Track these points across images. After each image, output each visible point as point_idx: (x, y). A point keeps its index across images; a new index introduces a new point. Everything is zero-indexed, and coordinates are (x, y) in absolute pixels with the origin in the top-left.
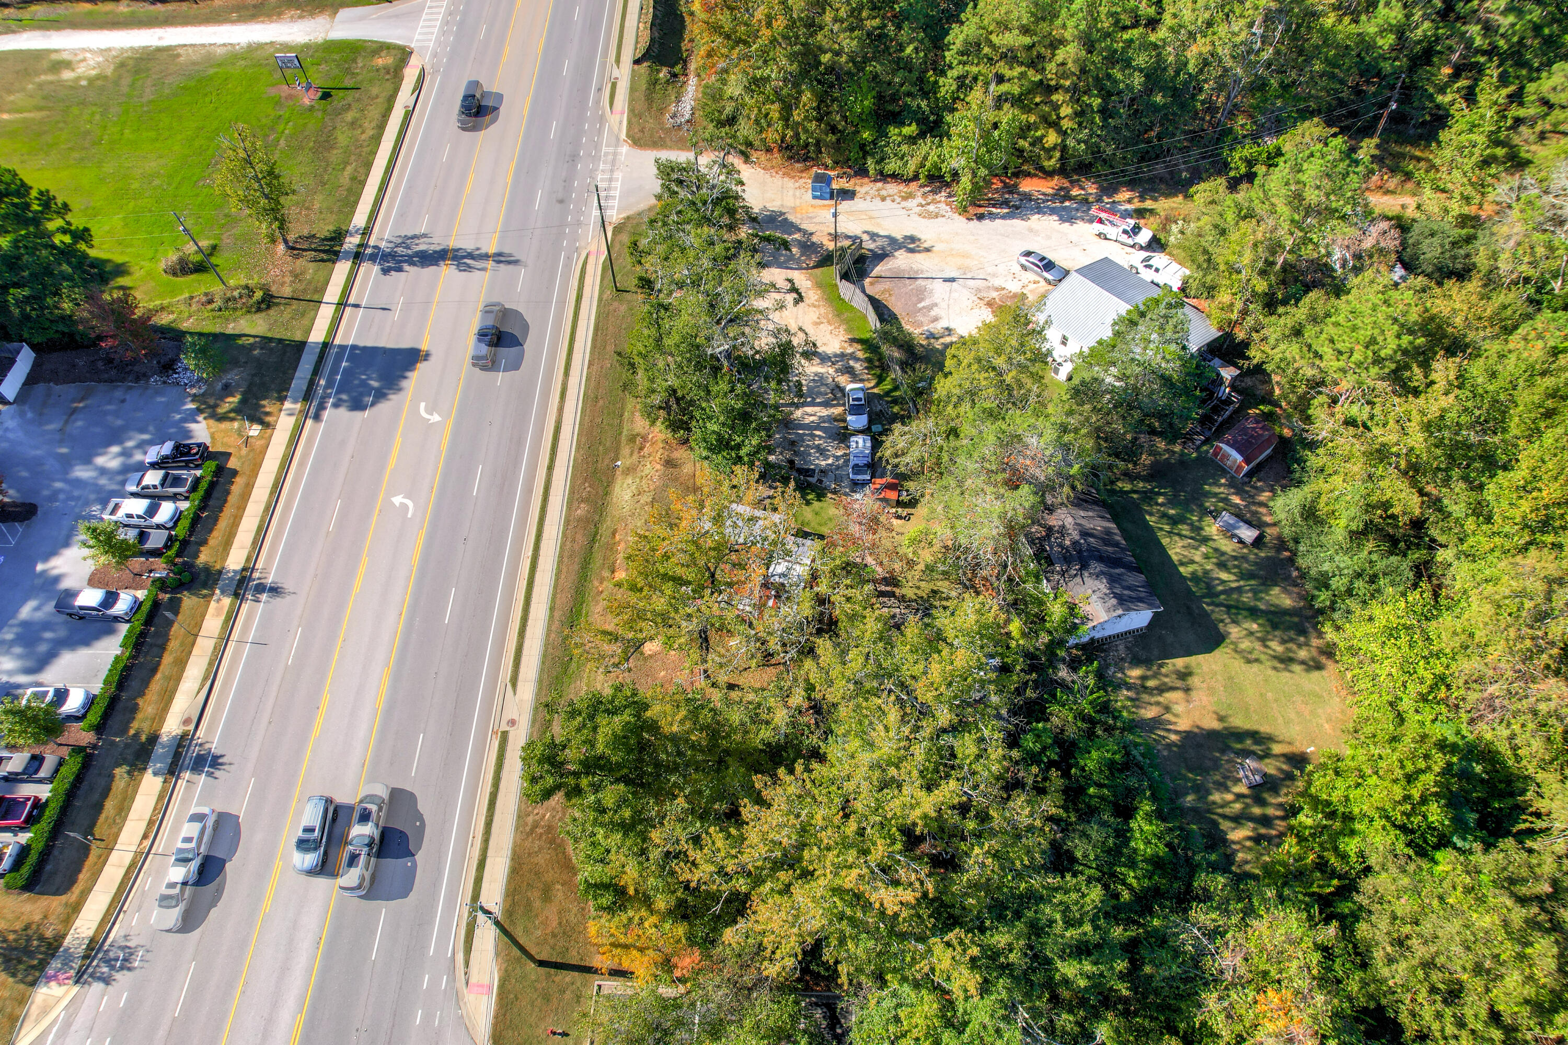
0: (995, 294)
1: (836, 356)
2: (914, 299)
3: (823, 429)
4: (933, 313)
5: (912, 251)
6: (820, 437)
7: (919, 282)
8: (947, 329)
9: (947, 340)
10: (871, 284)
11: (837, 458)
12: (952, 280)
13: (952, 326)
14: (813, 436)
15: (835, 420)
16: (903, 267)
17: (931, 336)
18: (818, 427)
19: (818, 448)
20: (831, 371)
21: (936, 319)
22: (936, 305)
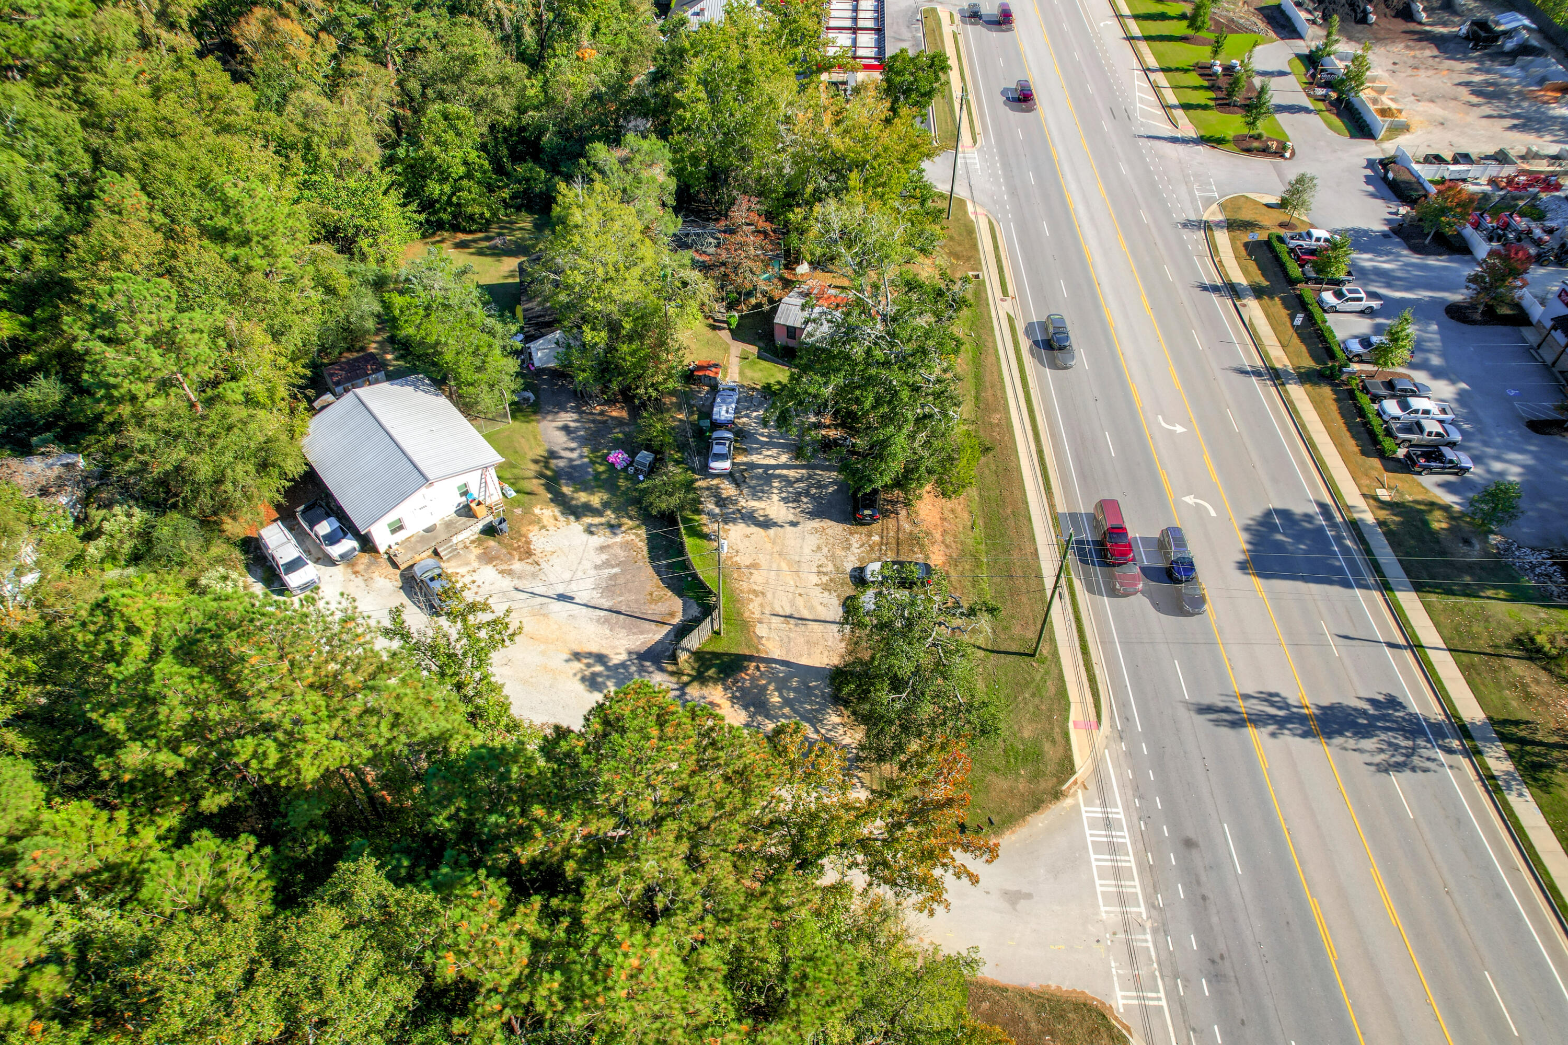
0: (517, 566)
1: (734, 521)
2: (621, 581)
3: (757, 441)
4: (604, 557)
5: (601, 658)
6: (762, 434)
7: (607, 604)
8: (592, 533)
9: (597, 520)
10: (672, 615)
11: (747, 416)
12: (562, 597)
13: (585, 536)
14: (769, 436)
15: (745, 450)
16: (623, 633)
17: (613, 528)
18: (764, 445)
19: (766, 426)
20: (742, 503)
21: (602, 549)
22: (597, 567)
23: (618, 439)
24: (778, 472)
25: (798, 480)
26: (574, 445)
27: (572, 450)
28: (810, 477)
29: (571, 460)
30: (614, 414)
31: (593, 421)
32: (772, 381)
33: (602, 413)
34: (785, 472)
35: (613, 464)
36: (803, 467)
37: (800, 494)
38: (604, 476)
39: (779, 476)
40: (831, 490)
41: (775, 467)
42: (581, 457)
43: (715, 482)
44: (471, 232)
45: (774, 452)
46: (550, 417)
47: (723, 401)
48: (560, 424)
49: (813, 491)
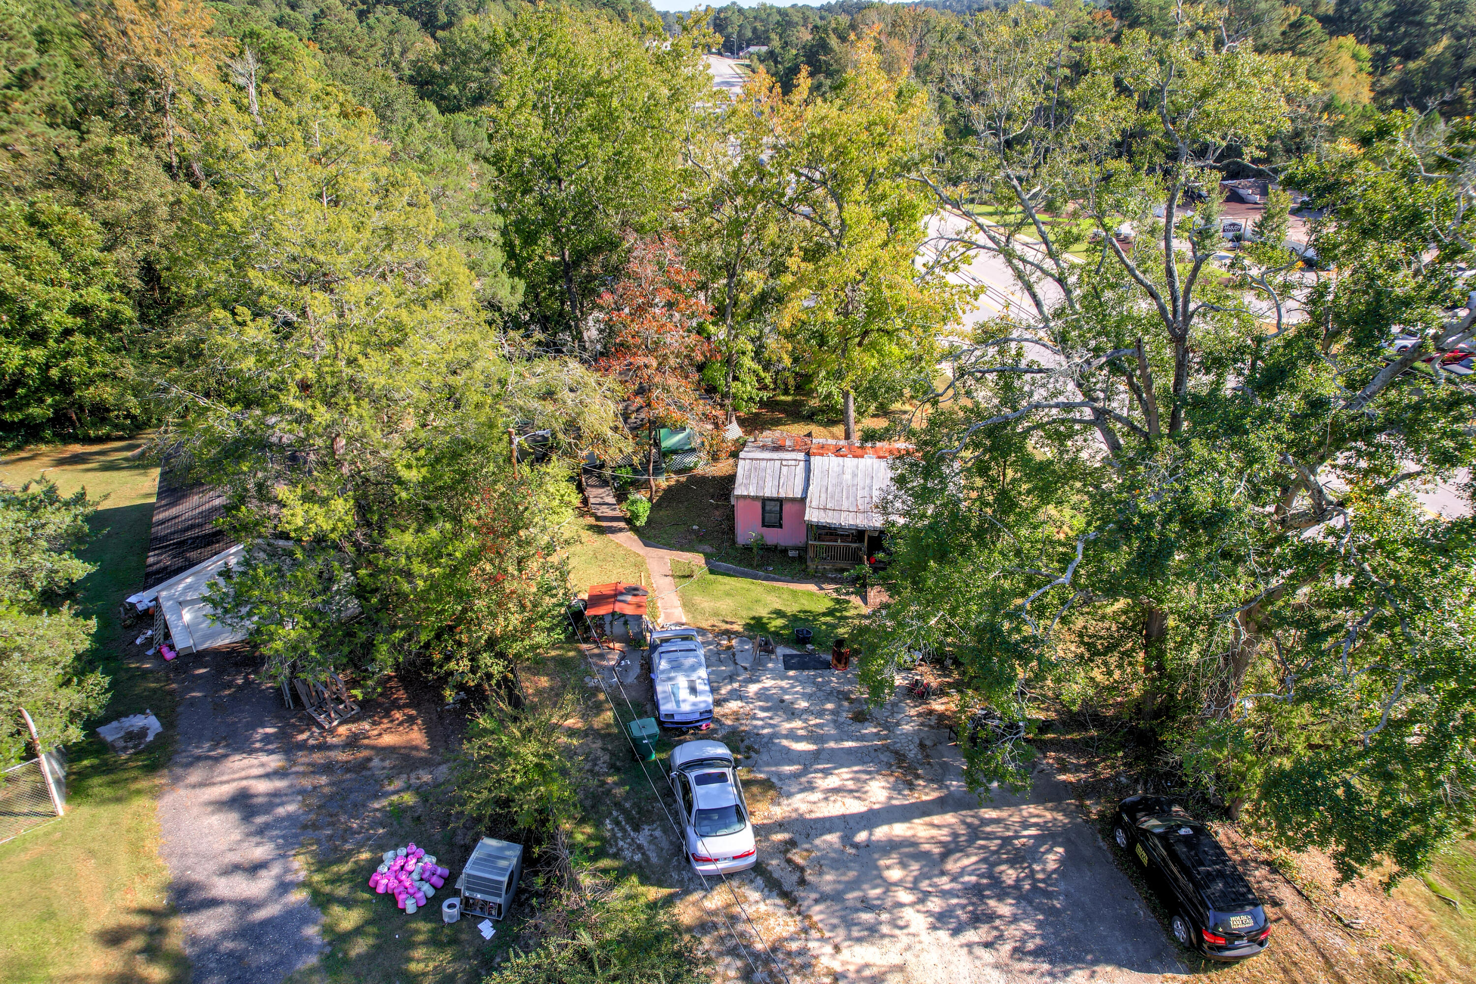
3: (789, 756)
6: (792, 736)
11: (737, 695)
14: (810, 737)
15: (767, 785)
18: (809, 761)
19: (792, 714)
20: (827, 957)
23: (400, 811)
24: (881, 832)
25: (949, 850)
26: (260, 852)
27: (254, 869)
28: (975, 833)
29: (246, 905)
30: (388, 740)
31: (328, 768)
32: (763, 612)
33: (353, 742)
34: (900, 830)
35: (390, 897)
36: (942, 805)
37: (976, 892)
38: (360, 947)
39: (891, 846)
40: (1053, 859)
41: (871, 819)
42: (283, 887)
43: (717, 899)
44: (99, 440)
45: (842, 777)
46: (195, 776)
47: (676, 667)
48: (224, 791)
49: (1010, 875)
